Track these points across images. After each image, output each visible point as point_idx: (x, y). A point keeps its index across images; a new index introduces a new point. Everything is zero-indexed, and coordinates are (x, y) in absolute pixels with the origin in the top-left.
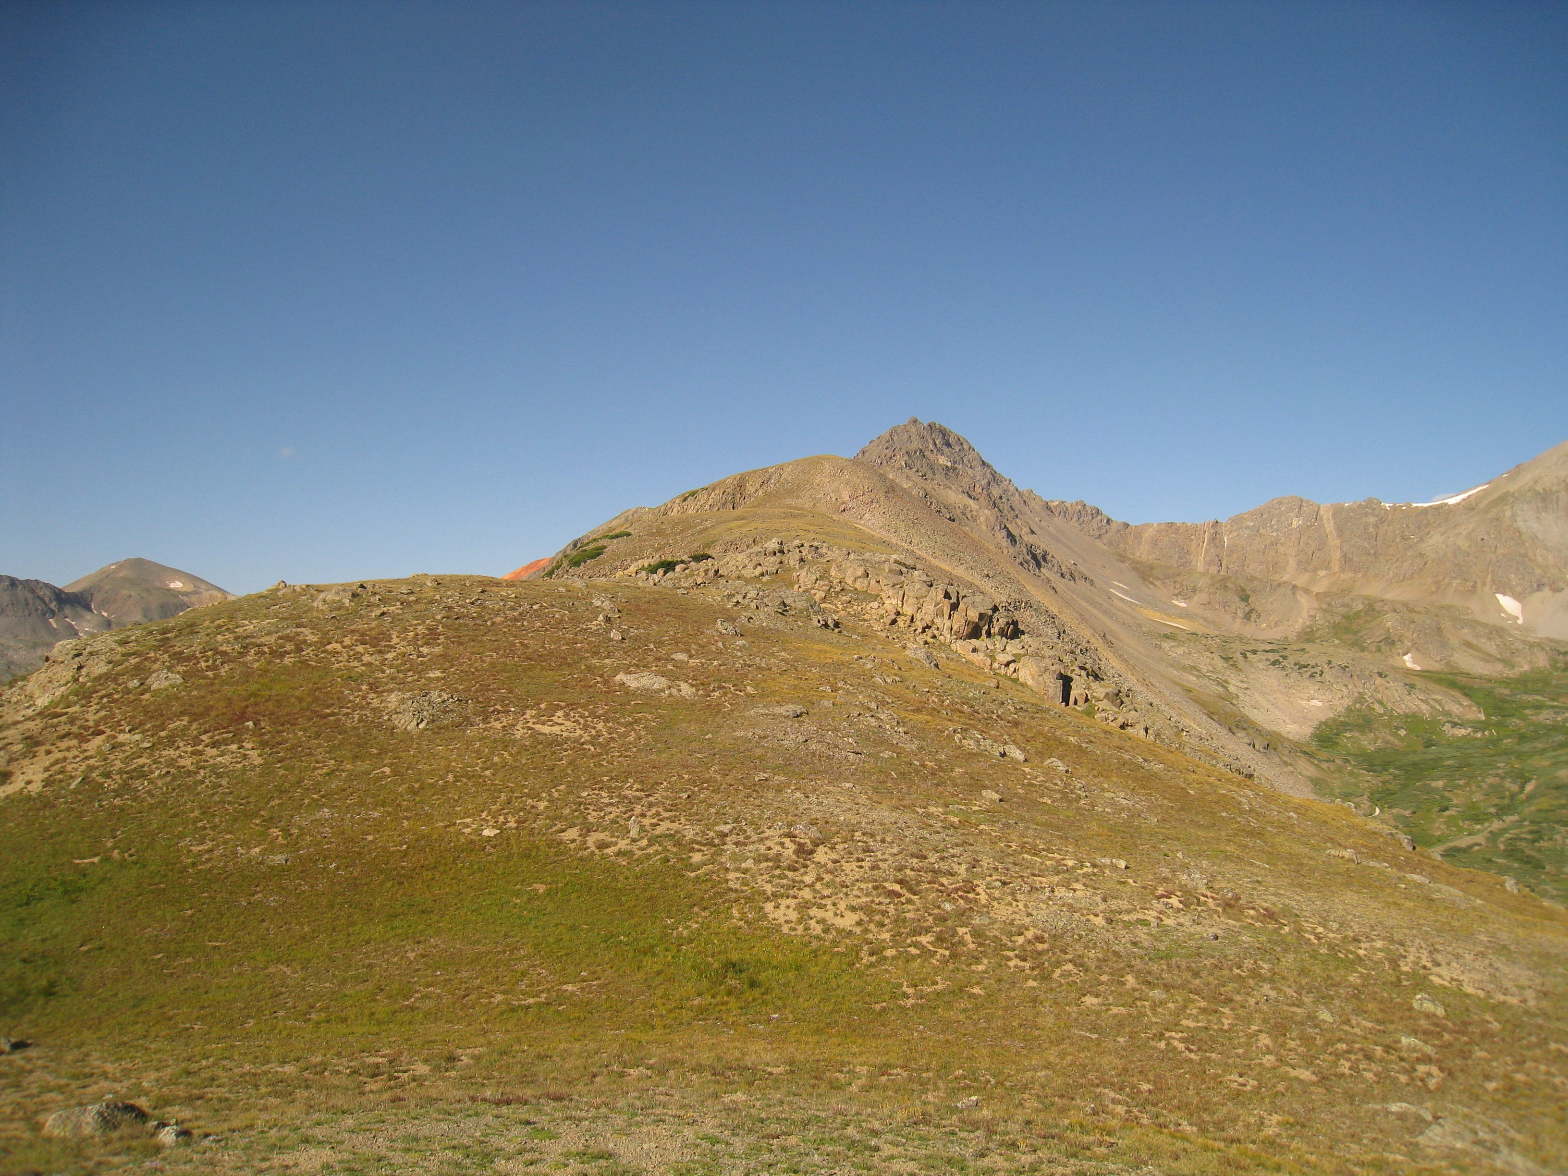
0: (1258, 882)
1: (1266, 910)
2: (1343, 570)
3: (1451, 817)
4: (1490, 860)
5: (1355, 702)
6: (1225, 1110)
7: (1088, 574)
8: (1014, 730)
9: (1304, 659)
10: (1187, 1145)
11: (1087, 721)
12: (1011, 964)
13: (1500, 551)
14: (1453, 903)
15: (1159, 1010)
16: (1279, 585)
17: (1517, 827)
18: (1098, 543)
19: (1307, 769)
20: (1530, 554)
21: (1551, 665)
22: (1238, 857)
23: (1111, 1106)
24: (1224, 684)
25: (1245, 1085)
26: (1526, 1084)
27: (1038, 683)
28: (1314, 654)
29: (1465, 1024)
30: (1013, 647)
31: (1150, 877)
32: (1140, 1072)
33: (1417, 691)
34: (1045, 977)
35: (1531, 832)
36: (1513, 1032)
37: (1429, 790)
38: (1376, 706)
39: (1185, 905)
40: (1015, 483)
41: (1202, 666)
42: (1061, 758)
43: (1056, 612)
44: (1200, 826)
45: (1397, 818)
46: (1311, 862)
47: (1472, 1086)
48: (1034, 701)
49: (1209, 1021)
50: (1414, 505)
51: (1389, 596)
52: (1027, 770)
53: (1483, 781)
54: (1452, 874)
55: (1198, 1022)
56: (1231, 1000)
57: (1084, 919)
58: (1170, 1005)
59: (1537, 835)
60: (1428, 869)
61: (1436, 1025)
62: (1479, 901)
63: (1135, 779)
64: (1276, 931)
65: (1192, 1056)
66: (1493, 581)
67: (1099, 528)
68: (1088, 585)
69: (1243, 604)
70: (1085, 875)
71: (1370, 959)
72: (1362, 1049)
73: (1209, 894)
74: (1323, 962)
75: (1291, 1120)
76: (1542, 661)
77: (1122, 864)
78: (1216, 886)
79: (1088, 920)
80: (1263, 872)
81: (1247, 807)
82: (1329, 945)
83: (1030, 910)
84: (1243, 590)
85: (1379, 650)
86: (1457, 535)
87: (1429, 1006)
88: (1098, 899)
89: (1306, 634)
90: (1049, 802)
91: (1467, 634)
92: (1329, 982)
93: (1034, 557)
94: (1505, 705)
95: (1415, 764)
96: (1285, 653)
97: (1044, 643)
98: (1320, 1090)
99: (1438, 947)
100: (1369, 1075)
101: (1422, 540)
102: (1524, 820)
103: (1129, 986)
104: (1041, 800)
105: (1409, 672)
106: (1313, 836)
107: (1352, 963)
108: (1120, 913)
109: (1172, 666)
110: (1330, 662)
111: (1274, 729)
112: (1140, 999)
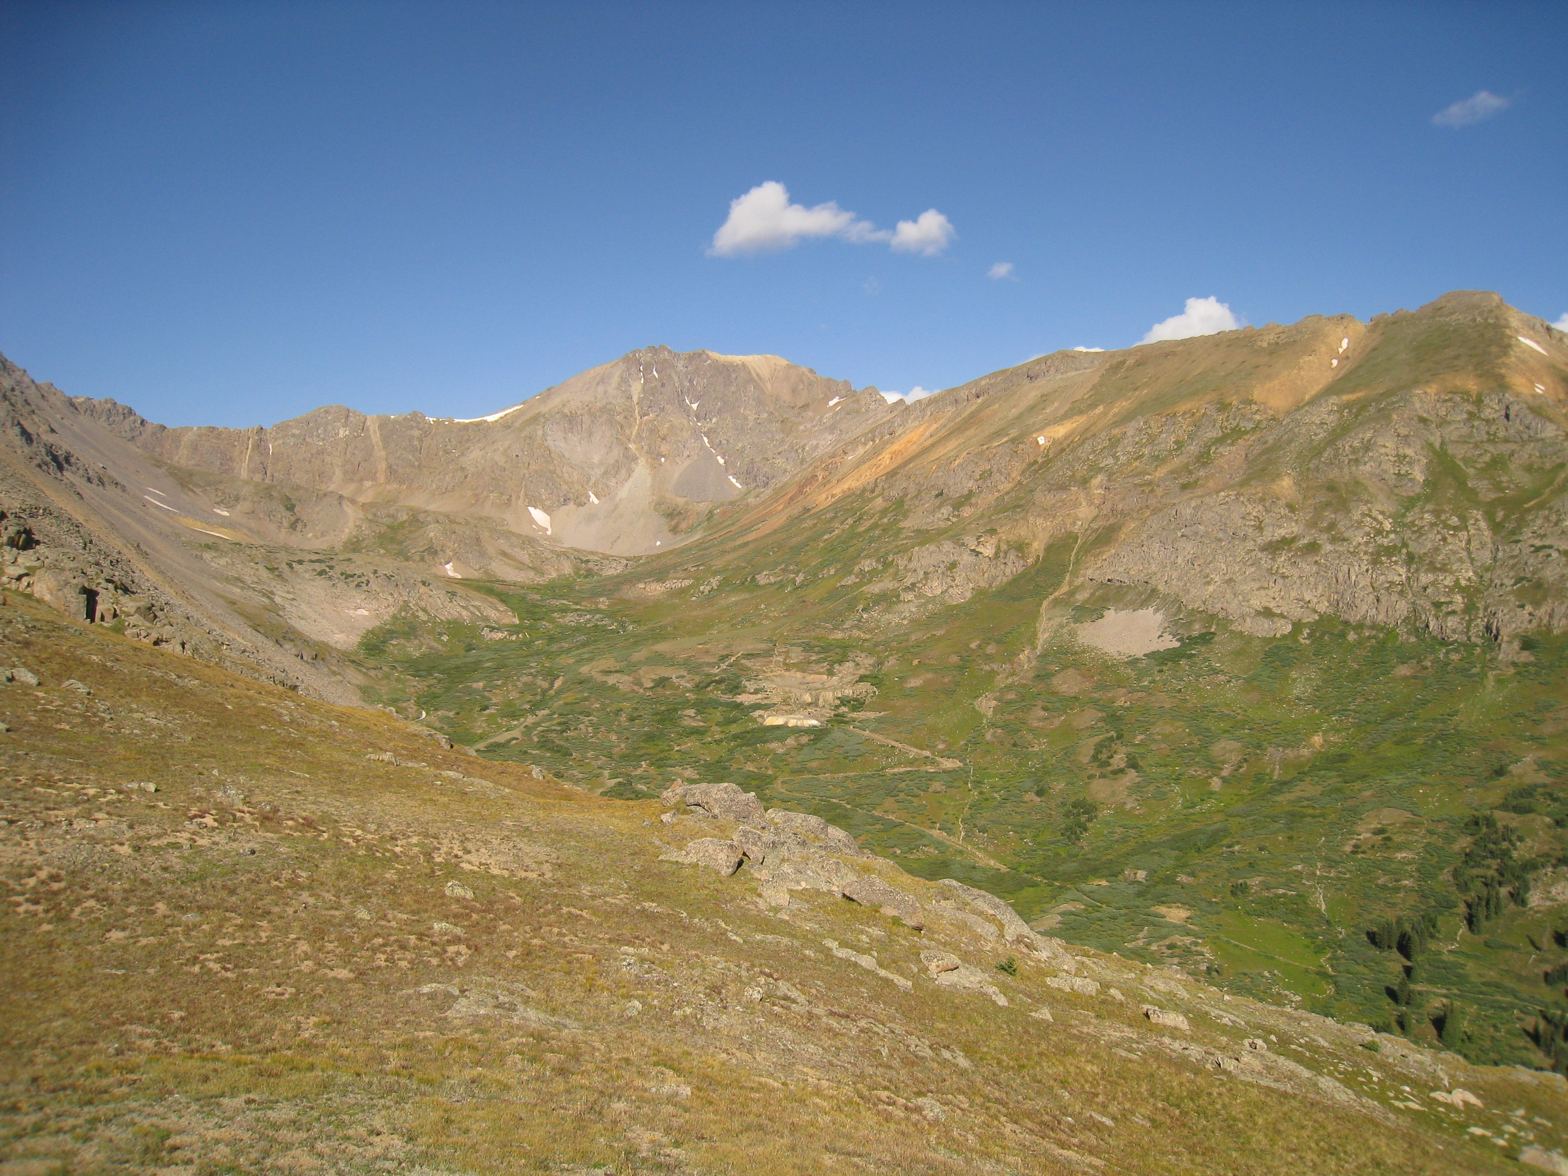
0: (297, 792)
1: (304, 819)
2: (388, 481)
3: (491, 715)
4: (526, 752)
5: (401, 610)
6: (261, 1023)
7: (119, 480)
8: (25, 652)
9: (350, 569)
10: (218, 1065)
11: (115, 637)
12: (21, 909)
13: (533, 467)
14: (485, 794)
15: (194, 933)
16: (325, 495)
17: (549, 721)
18: (131, 446)
19: (355, 677)
20: (558, 471)
21: (575, 573)
22: (278, 770)
23: (139, 1042)
24: (269, 595)
25: (283, 994)
26: (541, 947)
27: (58, 598)
28: (360, 564)
29: (491, 903)
30: (26, 559)
31: (183, 798)
32: (173, 1000)
33: (458, 599)
34: (63, 918)
35: (559, 724)
36: (533, 903)
37: (470, 692)
38: (421, 614)
39: (221, 823)
40: (33, 374)
41: (246, 578)
42: (82, 679)
43: (81, 520)
44: (238, 741)
45: (442, 719)
46: (352, 768)
47: (496, 957)
48: (50, 618)
49: (246, 937)
50: (457, 420)
51: (432, 507)
52: (41, 694)
53: (518, 680)
54: (485, 768)
55: (234, 939)
56: (269, 913)
57: (107, 849)
58: (205, 927)
59: (565, 726)
60: (464, 765)
61: (465, 907)
62: (507, 790)
63: (168, 697)
64: (315, 839)
65: (229, 974)
66: (526, 495)
67: (132, 430)
68: (119, 491)
69: (288, 514)
70: (108, 803)
71: (406, 855)
72: (397, 941)
73: (246, 809)
74: (361, 863)
75: (328, 1019)
76: (567, 569)
77: (152, 787)
78: (254, 800)
79: (113, 850)
80: (303, 782)
81: (287, 718)
82: (367, 847)
83: (43, 848)
84: (289, 499)
85: (422, 559)
86: (495, 451)
87: (459, 892)
88: (124, 827)
89: (353, 544)
90: (67, 727)
91: (502, 543)
92: (367, 881)
93: (55, 458)
94: (537, 610)
95: (457, 668)
96: (332, 563)
97: (64, 554)
98: (357, 986)
99: (468, 836)
100: (404, 964)
101: (463, 454)
102: (554, 713)
103: (160, 913)
104: (58, 726)
105: (450, 580)
106: (355, 742)
107: (389, 860)
108: (149, 839)
109: (215, 577)
110: (375, 572)
111: (322, 639)
112: (172, 926)
